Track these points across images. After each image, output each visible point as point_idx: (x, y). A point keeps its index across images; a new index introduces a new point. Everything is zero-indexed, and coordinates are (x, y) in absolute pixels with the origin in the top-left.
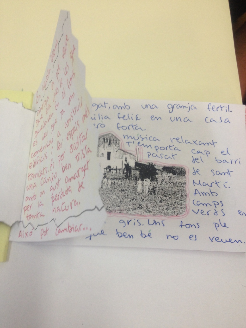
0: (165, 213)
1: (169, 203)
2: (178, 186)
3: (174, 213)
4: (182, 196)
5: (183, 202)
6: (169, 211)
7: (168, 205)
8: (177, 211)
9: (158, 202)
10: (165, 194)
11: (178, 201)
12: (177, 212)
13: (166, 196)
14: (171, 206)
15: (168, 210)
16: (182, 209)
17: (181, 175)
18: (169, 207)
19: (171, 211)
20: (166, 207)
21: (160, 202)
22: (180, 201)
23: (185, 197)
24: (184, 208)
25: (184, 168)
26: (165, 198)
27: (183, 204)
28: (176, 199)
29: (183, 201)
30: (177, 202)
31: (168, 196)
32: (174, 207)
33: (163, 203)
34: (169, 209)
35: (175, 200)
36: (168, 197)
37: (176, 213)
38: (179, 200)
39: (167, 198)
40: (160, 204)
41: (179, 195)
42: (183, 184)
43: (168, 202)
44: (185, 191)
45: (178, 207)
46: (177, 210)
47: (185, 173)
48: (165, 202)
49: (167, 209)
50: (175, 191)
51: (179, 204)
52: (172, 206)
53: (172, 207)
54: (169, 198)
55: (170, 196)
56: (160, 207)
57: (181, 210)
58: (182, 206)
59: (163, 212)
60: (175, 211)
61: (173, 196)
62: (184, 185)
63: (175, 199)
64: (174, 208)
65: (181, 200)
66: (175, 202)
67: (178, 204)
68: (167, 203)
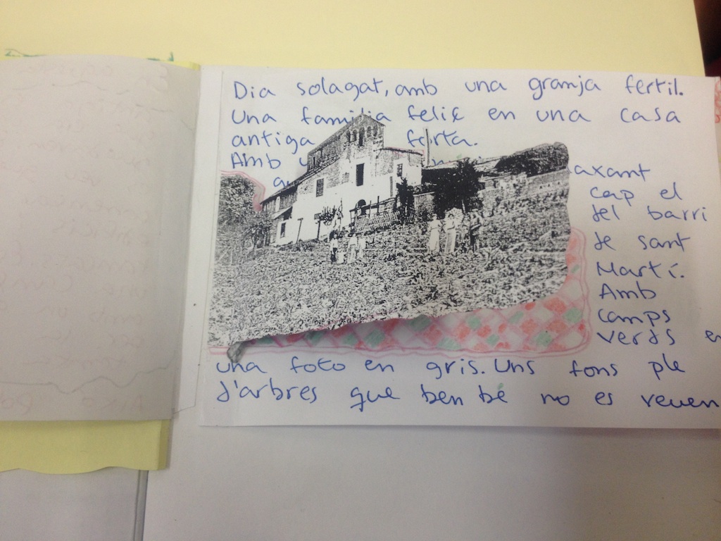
0: (501, 298)
1: (514, 265)
2: (544, 206)
3: (527, 294)
4: (553, 235)
5: (556, 253)
6: (512, 290)
7: (510, 272)
8: (536, 287)
9: (483, 270)
10: (503, 243)
11: (541, 253)
12: (536, 290)
13: (504, 248)
14: (519, 273)
15: (510, 287)
16: (555, 278)
17: (554, 170)
18: (512, 278)
19: (518, 291)
20: (505, 280)
21: (488, 269)
22: (548, 254)
23: (564, 236)
24: (560, 273)
25: (562, 147)
26: (503, 255)
27: (556, 259)
28: (536, 251)
29: (557, 250)
30: (537, 259)
31: (512, 247)
32: (527, 275)
33: (495, 271)
34: (512, 285)
35: (534, 252)
36: (510, 250)
37: (533, 293)
38: (547, 250)
39: (507, 253)
40: (488, 274)
41: (547, 235)
42: (558, 198)
43: (511, 265)
44: (565, 217)
45: (540, 274)
46: (536, 284)
47: (566, 161)
48: (502, 265)
49: (507, 287)
50: (533, 226)
51: (543, 262)
52: (522, 275)
53: (522, 277)
54: (515, 251)
55: (516, 246)
56: (488, 285)
57: (548, 283)
58: (553, 269)
59: (495, 296)
60: (530, 286)
61: (526, 244)
62: (563, 201)
63: (531, 250)
64: (527, 281)
65: (552, 251)
66: (532, 260)
67: (541, 264)
68: (507, 268)
